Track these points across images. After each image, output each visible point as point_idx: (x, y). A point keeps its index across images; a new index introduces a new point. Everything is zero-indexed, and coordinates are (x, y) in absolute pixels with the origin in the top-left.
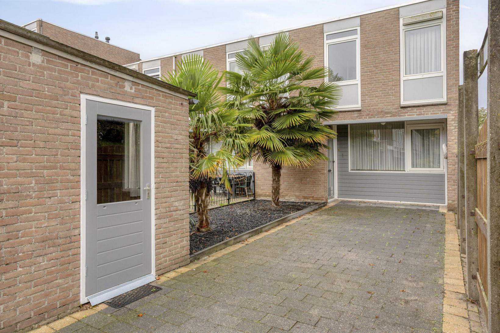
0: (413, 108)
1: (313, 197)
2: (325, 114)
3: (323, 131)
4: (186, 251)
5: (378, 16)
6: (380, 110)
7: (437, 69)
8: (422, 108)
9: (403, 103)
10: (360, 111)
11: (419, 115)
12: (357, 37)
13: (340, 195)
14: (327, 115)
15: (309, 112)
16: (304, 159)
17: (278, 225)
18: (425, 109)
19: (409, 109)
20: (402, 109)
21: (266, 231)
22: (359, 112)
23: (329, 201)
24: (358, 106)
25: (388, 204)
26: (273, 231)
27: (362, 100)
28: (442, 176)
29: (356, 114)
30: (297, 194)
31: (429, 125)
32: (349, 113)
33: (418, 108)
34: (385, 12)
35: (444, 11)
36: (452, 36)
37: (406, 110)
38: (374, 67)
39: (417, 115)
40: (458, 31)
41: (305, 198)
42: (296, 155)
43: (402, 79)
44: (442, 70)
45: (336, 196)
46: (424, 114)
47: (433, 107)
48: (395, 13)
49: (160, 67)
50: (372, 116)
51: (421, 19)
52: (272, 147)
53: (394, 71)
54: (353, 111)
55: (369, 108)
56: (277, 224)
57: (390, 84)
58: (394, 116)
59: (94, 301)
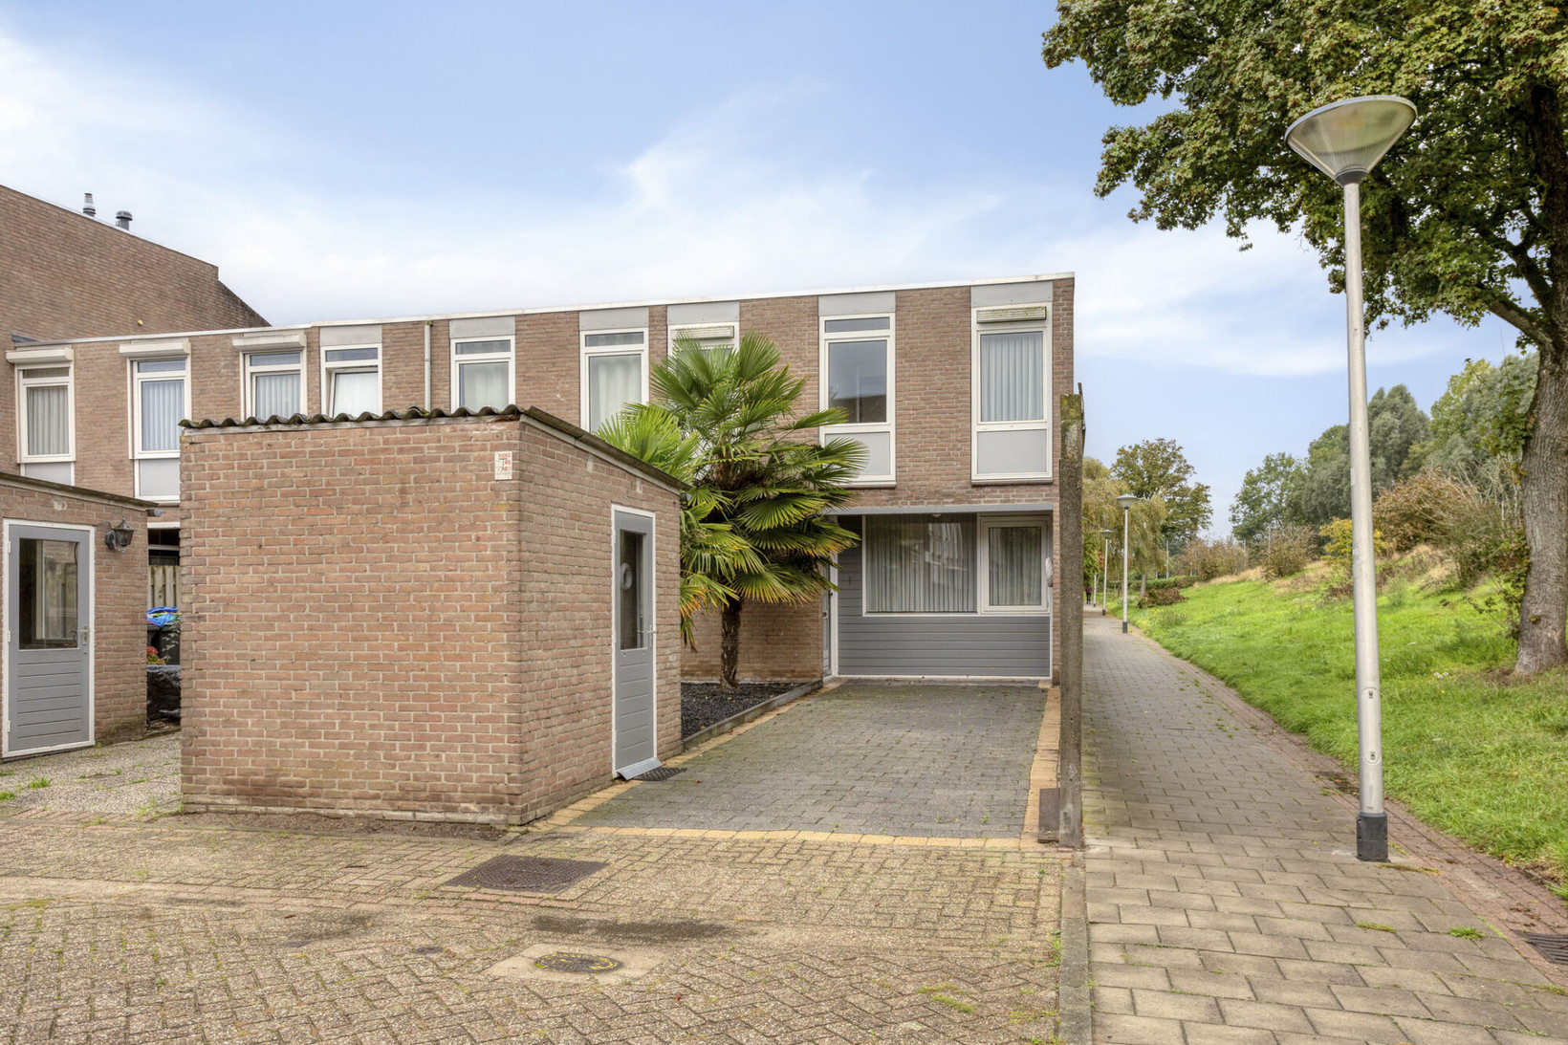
0: (995, 489)
1: (793, 671)
2: (834, 497)
3: (830, 533)
4: (678, 735)
5: (930, 298)
6: (932, 489)
7: (1037, 415)
8: (1010, 488)
9: (977, 477)
10: (892, 488)
11: (1005, 501)
12: (889, 334)
13: (842, 668)
14: (836, 500)
15: (811, 497)
16: (797, 590)
17: (762, 714)
18: (1015, 491)
19: (986, 489)
20: (974, 490)
21: (751, 721)
22: (892, 491)
23: (825, 679)
24: (889, 478)
25: (945, 681)
26: (758, 722)
27: (897, 467)
28: (1046, 620)
29: (884, 496)
30: (757, 666)
31: (1027, 518)
32: (871, 492)
33: (1003, 489)
34: (944, 292)
35: (1049, 306)
36: (1062, 357)
37: (981, 491)
38: (922, 399)
39: (1001, 501)
40: (1072, 349)
41: (774, 674)
43: (976, 428)
44: (1045, 418)
45: (835, 672)
46: (1013, 501)
47: (1028, 488)
48: (963, 296)
49: (380, 347)
50: (918, 500)
51: (1009, 317)
53: (959, 411)
54: (880, 488)
55: (911, 483)
56: (759, 712)
57: (953, 437)
58: (960, 501)
59: (628, 771)
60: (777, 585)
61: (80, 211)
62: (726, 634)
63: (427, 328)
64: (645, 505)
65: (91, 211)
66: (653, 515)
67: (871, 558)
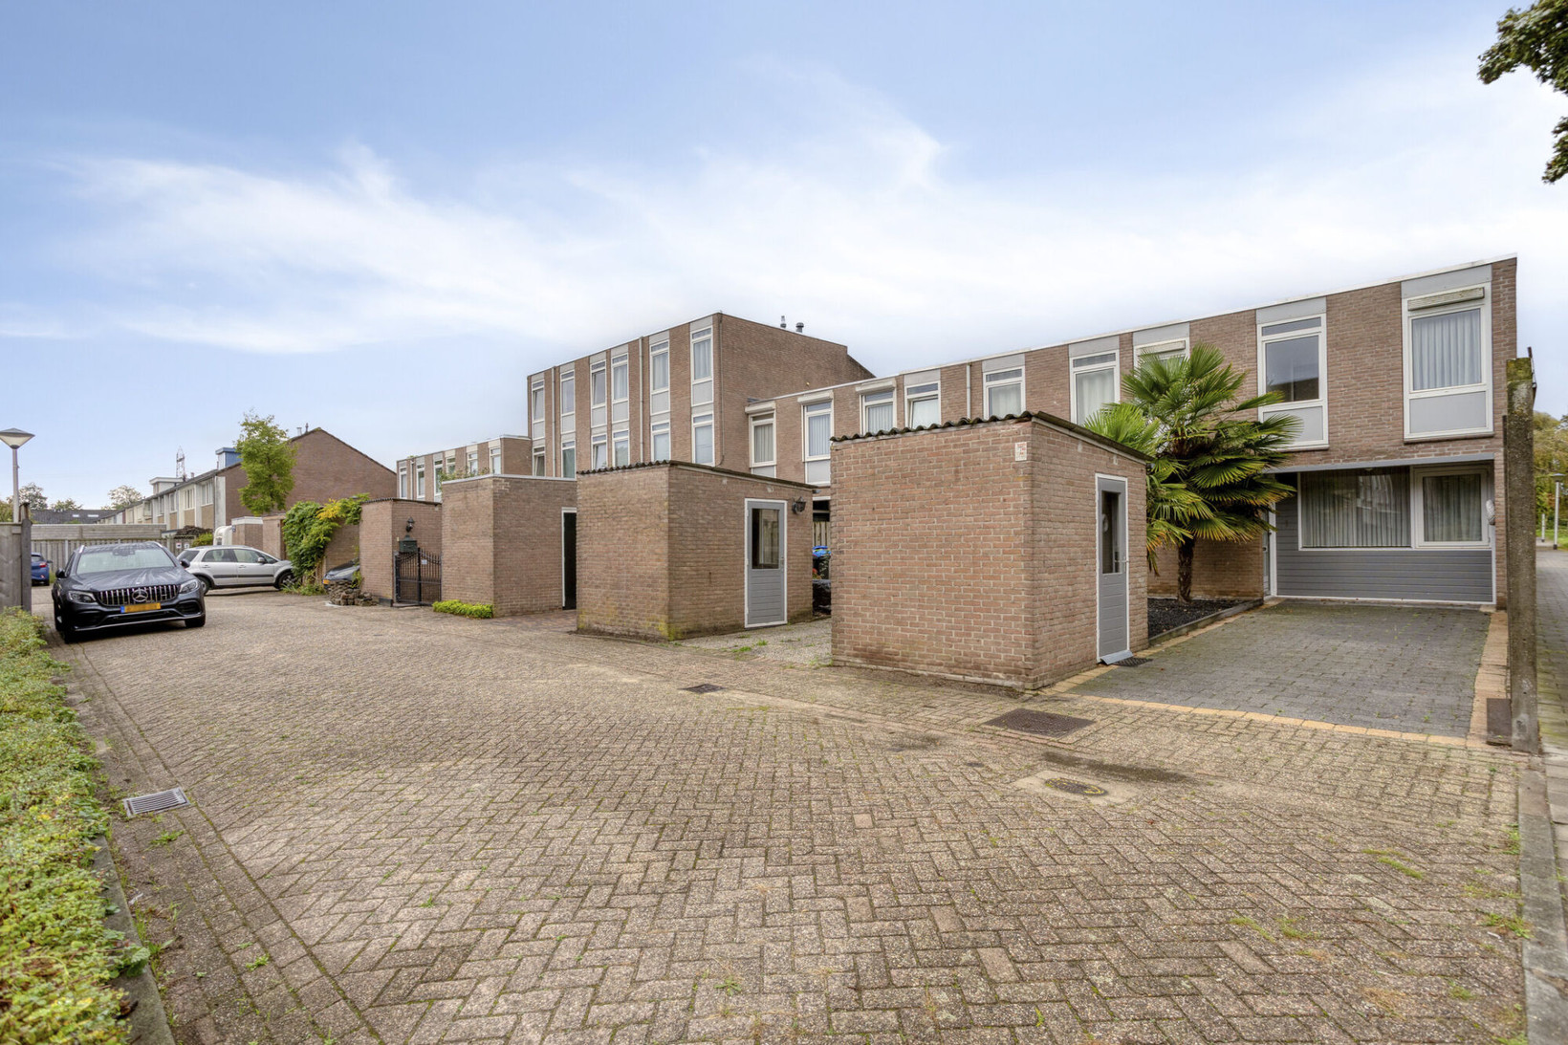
0: (1427, 445)
1: (1238, 592)
2: (1272, 459)
3: (1268, 487)
4: (1146, 635)
5: (1361, 296)
6: (1365, 449)
7: (1475, 378)
8: (1445, 443)
9: (1408, 436)
10: (1326, 450)
11: (1440, 455)
12: (1322, 332)
13: (1280, 590)
14: (1274, 462)
15: (1252, 460)
16: (1241, 531)
17: (1212, 623)
18: (1451, 445)
19: (1420, 446)
20: (1407, 447)
21: (1204, 627)
22: (1325, 453)
23: (1265, 598)
24: (1323, 442)
25: (1379, 602)
26: (1209, 628)
27: (1329, 433)
28: (1489, 553)
29: (1318, 456)
30: (1207, 587)
31: (1464, 468)
32: (1306, 454)
33: (1438, 444)
34: (1374, 290)
35: (1488, 287)
36: (1503, 327)
37: (1414, 448)
38: (1354, 378)
39: (1436, 455)
40: (1515, 319)
41: (1221, 593)
42: (1230, 524)
43: (1407, 397)
44: (1484, 381)
45: (1274, 592)
46: (1449, 454)
47: (1466, 442)
48: (1393, 292)
49: (939, 382)
50: (1351, 458)
51: (1442, 301)
52: (1196, 513)
53: (1391, 384)
54: (1313, 451)
55: (1344, 445)
56: (1210, 621)
57: (1385, 405)
58: (1392, 457)
59: (1108, 659)
60: (1225, 527)
61: (778, 326)
62: (1181, 564)
63: (968, 368)
64: (1119, 473)
65: (784, 326)
66: (1126, 480)
67: (1306, 505)
